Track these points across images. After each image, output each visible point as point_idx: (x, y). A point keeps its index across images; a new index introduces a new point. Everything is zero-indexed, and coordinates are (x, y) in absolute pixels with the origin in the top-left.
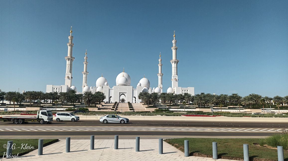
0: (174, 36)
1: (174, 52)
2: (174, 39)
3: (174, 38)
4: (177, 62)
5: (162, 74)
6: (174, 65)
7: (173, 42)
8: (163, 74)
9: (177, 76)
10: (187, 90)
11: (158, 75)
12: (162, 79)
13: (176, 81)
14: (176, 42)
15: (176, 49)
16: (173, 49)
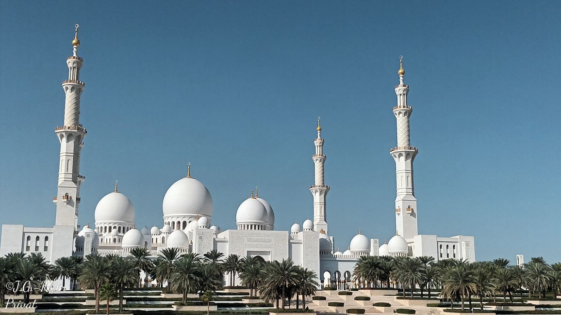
0: (400, 71)
1: (401, 122)
2: (401, 83)
3: (401, 78)
4: (411, 155)
5: (327, 187)
6: (402, 165)
7: (399, 90)
8: (328, 189)
9: (413, 198)
10: (454, 246)
11: (313, 190)
12: (325, 203)
13: (413, 214)
14: (407, 92)
15: (408, 114)
16: (400, 113)
